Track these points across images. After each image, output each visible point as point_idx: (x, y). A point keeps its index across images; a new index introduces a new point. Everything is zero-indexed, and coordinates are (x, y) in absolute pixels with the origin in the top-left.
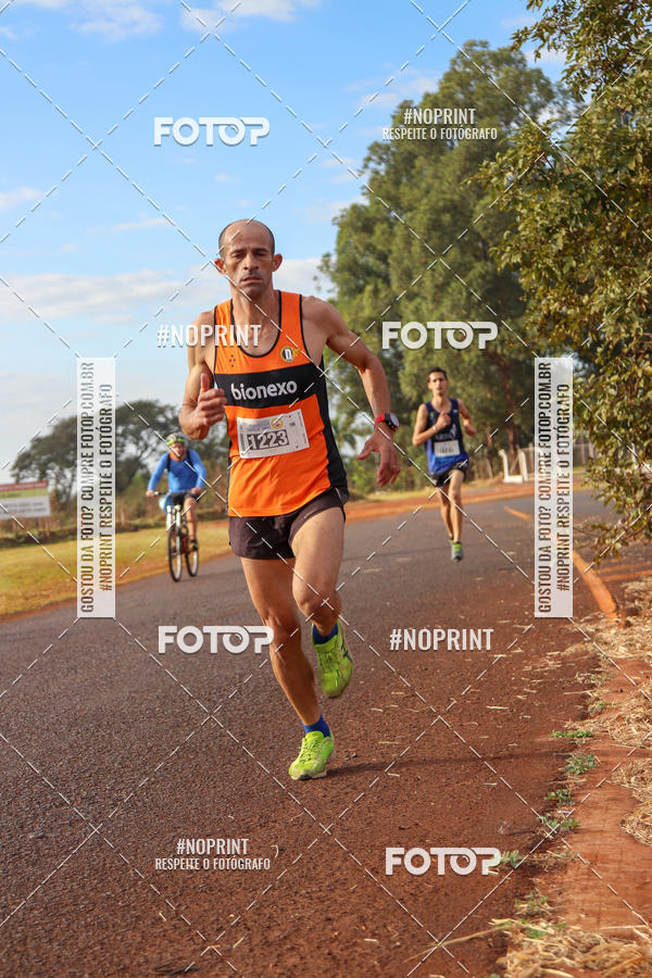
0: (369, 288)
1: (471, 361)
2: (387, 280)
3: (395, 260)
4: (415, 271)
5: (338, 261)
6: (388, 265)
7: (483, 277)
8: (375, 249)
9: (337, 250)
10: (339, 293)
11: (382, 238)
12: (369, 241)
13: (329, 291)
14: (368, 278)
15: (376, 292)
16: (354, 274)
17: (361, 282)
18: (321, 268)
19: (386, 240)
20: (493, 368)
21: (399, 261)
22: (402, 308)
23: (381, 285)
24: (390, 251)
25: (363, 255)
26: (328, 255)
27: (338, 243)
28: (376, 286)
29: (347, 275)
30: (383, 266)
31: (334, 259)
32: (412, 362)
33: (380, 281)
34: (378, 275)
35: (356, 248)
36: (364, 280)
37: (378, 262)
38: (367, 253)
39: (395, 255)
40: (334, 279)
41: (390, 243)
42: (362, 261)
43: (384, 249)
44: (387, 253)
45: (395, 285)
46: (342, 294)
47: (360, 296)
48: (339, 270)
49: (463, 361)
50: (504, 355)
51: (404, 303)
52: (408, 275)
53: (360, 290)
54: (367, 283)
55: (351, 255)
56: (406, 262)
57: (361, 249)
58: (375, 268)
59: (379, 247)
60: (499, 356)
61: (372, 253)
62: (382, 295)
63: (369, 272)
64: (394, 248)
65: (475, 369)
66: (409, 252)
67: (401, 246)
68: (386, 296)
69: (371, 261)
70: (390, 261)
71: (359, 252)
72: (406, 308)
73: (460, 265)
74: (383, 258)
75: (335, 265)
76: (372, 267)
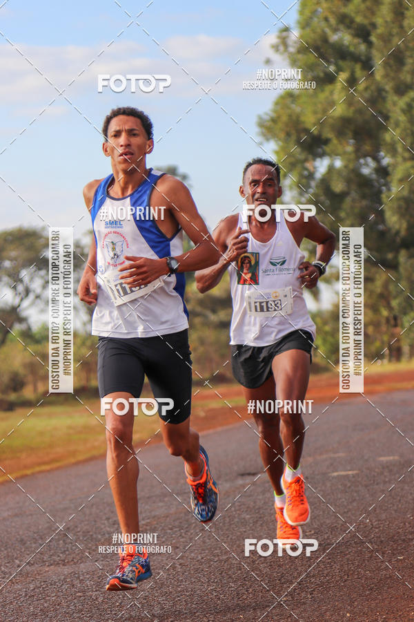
0: (343, 77)
2: (367, 65)
3: (381, 37)
4: (408, 53)
5: (302, 37)
6: (370, 44)
8: (352, 21)
9: (299, 22)
11: (363, 6)
12: (344, 10)
14: (341, 63)
15: (352, 81)
16: (323, 56)
17: (332, 68)
19: (368, 9)
21: (386, 39)
22: (389, 105)
23: (359, 72)
24: (374, 26)
25: (335, 30)
26: (287, 29)
27: (301, 12)
28: (353, 73)
29: (312, 57)
30: (363, 47)
31: (295, 34)
32: (401, 181)
33: (358, 68)
34: (355, 58)
35: (326, 19)
36: (336, 65)
37: (356, 41)
38: (341, 27)
39: (379, 31)
40: (294, 63)
41: (373, 13)
42: (334, 38)
43: (366, 22)
44: (369, 27)
45: (379, 73)
47: (330, 87)
48: (302, 50)
51: (392, 97)
52: (398, 59)
53: (330, 79)
54: (339, 69)
55: (319, 30)
56: (398, 42)
57: (333, 21)
58: (352, 49)
59: (359, 19)
61: (349, 27)
62: (361, 87)
63: (342, 54)
64: (379, 21)
66: (401, 27)
67: (389, 17)
68: (366, 89)
69: (344, 37)
70: (373, 39)
71: (330, 26)
72: (395, 104)
74: (363, 34)
75: (295, 43)
76: (348, 47)
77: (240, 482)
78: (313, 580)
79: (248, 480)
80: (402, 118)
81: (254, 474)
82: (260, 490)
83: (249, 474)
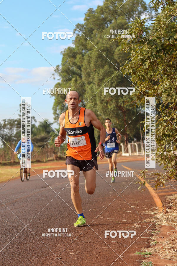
0: (74, 79)
1: (111, 109)
2: (80, 76)
3: (84, 69)
4: (91, 73)
5: (62, 68)
6: (81, 70)
7: (117, 77)
8: (76, 64)
9: (62, 64)
10: (62, 80)
11: (79, 60)
12: (74, 61)
13: (58, 80)
14: (73, 75)
15: (76, 81)
16: (68, 74)
17: (71, 77)
18: (55, 71)
19: (81, 61)
20: (120, 112)
21: (86, 69)
22: (86, 87)
23: (78, 78)
24: (82, 65)
25: (72, 66)
26: (58, 66)
27: (62, 61)
28: (76, 78)
29: (65, 74)
30: (79, 71)
31: (61, 67)
32: (89, 108)
33: (78, 77)
34: (77, 75)
35: (69, 63)
36: (72, 76)
37: (77, 69)
38: (73, 66)
39: (84, 67)
40: (60, 75)
41: (82, 62)
42: (71, 69)
43: (80, 64)
44: (81, 66)
45: (83, 79)
46: (63, 81)
47: (70, 82)
48: (62, 72)
49: (109, 109)
50: (124, 107)
51: (87, 85)
52: (88, 75)
53: (70, 80)
54: (73, 77)
55: (67, 66)
56: (88, 70)
57: (71, 64)
58: (76, 72)
59: (78, 64)
60: (122, 107)
61: (75, 66)
62: (78, 82)
63: (74, 73)
64: (84, 64)
65: (113, 112)
66: (90, 66)
67: (86, 64)
68: (80, 83)
69: (75, 69)
70: (82, 69)
71: (70, 65)
72: (87, 87)
73: (109, 72)
74: (79, 68)
75: (61, 70)
76: (75, 71)
77: (42, 189)
78: (60, 216)
79: (44, 189)
80: (89, 91)
81: (46, 187)
82: (47, 191)
83: (45, 187)
